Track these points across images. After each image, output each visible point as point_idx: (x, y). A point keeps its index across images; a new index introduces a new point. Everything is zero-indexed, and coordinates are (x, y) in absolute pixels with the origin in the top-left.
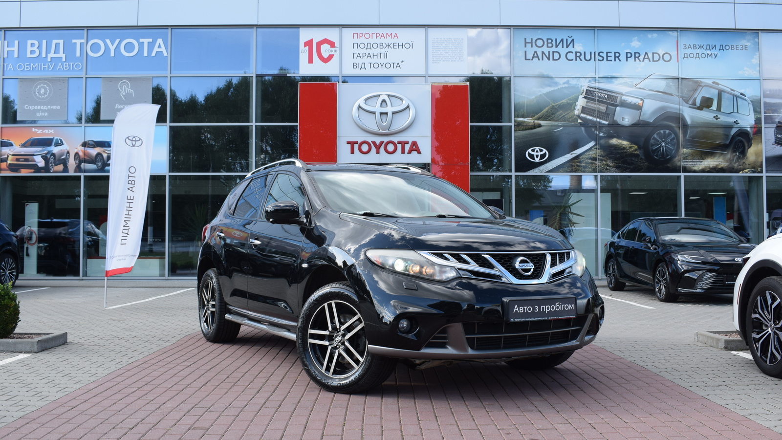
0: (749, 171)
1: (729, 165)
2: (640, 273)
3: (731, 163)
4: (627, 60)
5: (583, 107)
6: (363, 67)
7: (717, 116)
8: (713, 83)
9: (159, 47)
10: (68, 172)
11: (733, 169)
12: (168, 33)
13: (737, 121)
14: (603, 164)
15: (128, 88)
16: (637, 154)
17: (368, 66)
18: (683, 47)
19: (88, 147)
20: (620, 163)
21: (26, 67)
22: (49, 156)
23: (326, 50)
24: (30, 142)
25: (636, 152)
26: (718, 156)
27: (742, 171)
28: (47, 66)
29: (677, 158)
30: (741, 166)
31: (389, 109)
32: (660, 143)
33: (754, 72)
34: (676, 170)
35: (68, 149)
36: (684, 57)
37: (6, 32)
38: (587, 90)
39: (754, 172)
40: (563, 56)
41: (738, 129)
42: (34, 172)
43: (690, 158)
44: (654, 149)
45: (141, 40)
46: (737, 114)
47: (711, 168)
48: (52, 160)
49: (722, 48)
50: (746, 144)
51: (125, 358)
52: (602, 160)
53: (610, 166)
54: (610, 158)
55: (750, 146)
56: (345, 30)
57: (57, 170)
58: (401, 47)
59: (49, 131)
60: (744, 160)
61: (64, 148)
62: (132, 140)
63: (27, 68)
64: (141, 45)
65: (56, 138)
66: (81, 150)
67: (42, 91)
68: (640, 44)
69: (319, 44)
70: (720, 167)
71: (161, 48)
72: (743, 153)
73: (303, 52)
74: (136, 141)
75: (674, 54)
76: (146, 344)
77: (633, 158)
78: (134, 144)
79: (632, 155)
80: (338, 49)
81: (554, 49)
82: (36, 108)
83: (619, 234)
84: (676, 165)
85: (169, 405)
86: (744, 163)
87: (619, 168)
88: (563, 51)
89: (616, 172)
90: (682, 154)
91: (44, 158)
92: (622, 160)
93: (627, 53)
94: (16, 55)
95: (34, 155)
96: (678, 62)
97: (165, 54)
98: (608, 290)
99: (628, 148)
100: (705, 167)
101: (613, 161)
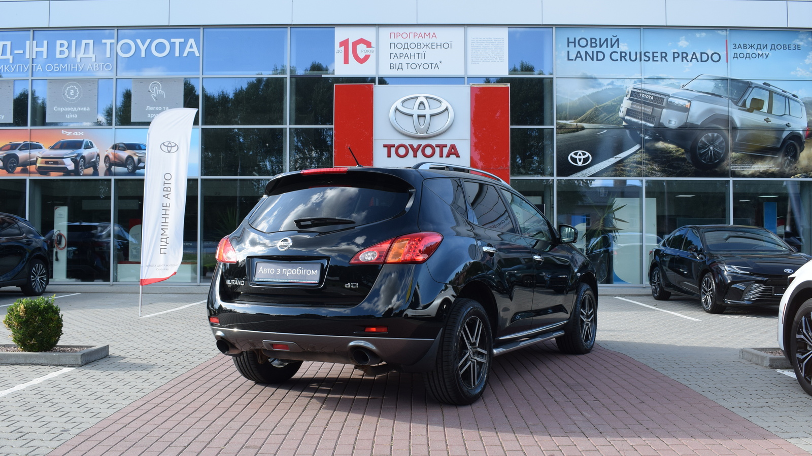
0: (801, 176)
1: (780, 170)
2: (685, 283)
3: (782, 167)
4: (674, 61)
5: (628, 110)
6: (400, 67)
7: (768, 118)
8: (764, 84)
9: (191, 47)
10: (98, 175)
11: (784, 173)
12: (200, 32)
13: (789, 123)
14: (648, 169)
15: (159, 89)
16: (684, 158)
17: (405, 66)
18: (733, 46)
19: (119, 150)
20: (665, 167)
21: (55, 67)
22: (78, 159)
23: (362, 50)
24: (60, 144)
25: (683, 156)
26: (768, 160)
27: (794, 175)
28: (76, 67)
29: (725, 162)
30: (793, 171)
31: (427, 112)
32: (708, 147)
33: (807, 73)
34: (725, 174)
35: (98, 151)
36: (734, 57)
37: (35, 32)
38: (632, 91)
39: (806, 177)
40: (607, 56)
41: (790, 132)
42: (64, 175)
43: (739, 162)
44: (701, 152)
45: (173, 40)
46: (789, 117)
47: (761, 173)
48: (81, 163)
49: (773, 47)
50: (798, 148)
51: (169, 372)
52: (647, 164)
53: (656, 171)
54: (656, 162)
55: (802, 150)
56: (382, 30)
57: (87, 173)
58: (439, 47)
59: (78, 133)
60: (796, 164)
61: (94, 150)
62: (168, 146)
63: (56, 69)
64: (173, 45)
65: (85, 140)
66: (112, 153)
67: (72, 93)
68: (688, 43)
69: (355, 44)
70: (770, 172)
71: (193, 48)
72: (795, 157)
73: (338, 52)
74: (171, 147)
75: (723, 54)
76: (187, 357)
77: (680, 163)
78: (169, 150)
79: (678, 159)
80: (374, 50)
81: (598, 49)
82: (66, 109)
83: (665, 241)
84: (725, 169)
85: (219, 422)
86: (796, 167)
87: (665, 172)
88: (607, 51)
89: (662, 177)
90: (731, 158)
91: (74, 160)
92: (668, 163)
93: (674, 53)
94: (45, 56)
95: (63, 158)
96: (727, 62)
97: (197, 54)
98: (652, 299)
99: (674, 152)
100: (755, 171)
101: (658, 165)
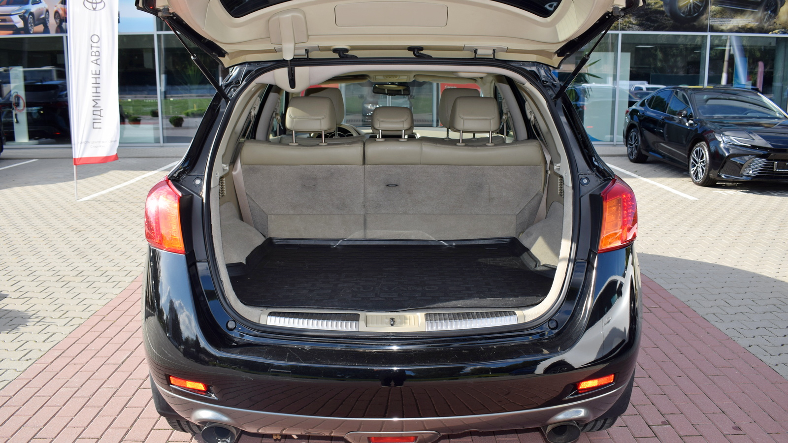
0: (779, 32)
1: (759, 25)
2: (662, 144)
3: (761, 23)
10: (49, 32)
11: (763, 29)
14: (625, 22)
16: (663, 11)
20: (643, 21)
22: (27, 15)
25: (661, 9)
26: (748, 14)
27: (772, 31)
29: (704, 16)
30: (772, 27)
34: (703, 29)
35: (47, 7)
39: (784, 33)
42: (14, 34)
43: (718, 16)
44: (681, 5)
47: (739, 28)
48: (30, 20)
50: (779, 2)
52: (624, 17)
53: (633, 24)
54: (633, 15)
55: (782, 5)
57: (37, 31)
60: (775, 20)
61: (43, 6)
66: (62, 9)
70: (749, 27)
72: (775, 12)
77: (658, 16)
78: (94, 7)
79: (657, 12)
83: (645, 100)
84: (703, 24)
86: (775, 23)
87: (643, 26)
89: (639, 30)
90: (710, 11)
91: (22, 17)
92: (645, 16)
95: (11, 15)
98: (626, 161)
99: (653, 4)
100: (734, 26)
101: (636, 18)
